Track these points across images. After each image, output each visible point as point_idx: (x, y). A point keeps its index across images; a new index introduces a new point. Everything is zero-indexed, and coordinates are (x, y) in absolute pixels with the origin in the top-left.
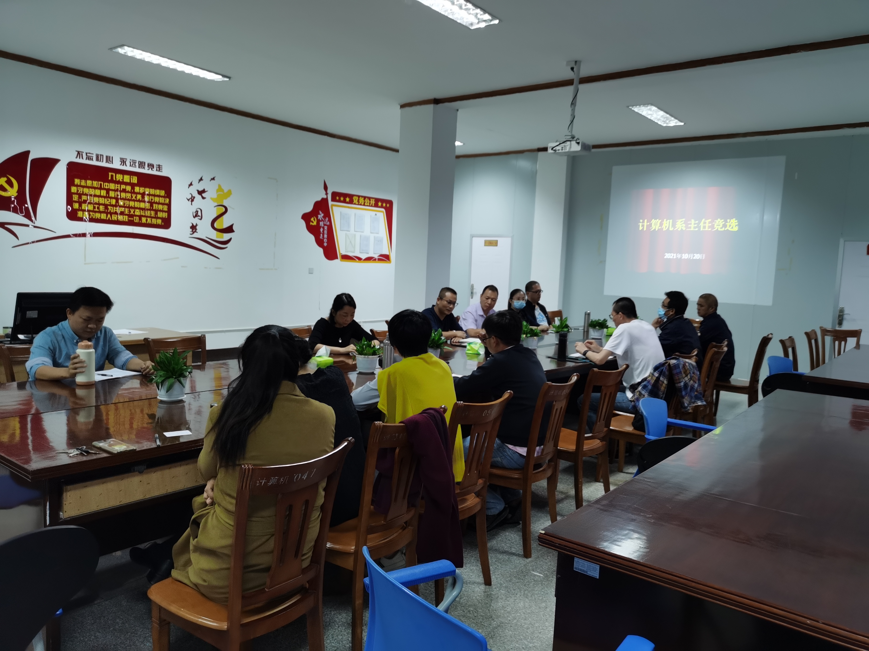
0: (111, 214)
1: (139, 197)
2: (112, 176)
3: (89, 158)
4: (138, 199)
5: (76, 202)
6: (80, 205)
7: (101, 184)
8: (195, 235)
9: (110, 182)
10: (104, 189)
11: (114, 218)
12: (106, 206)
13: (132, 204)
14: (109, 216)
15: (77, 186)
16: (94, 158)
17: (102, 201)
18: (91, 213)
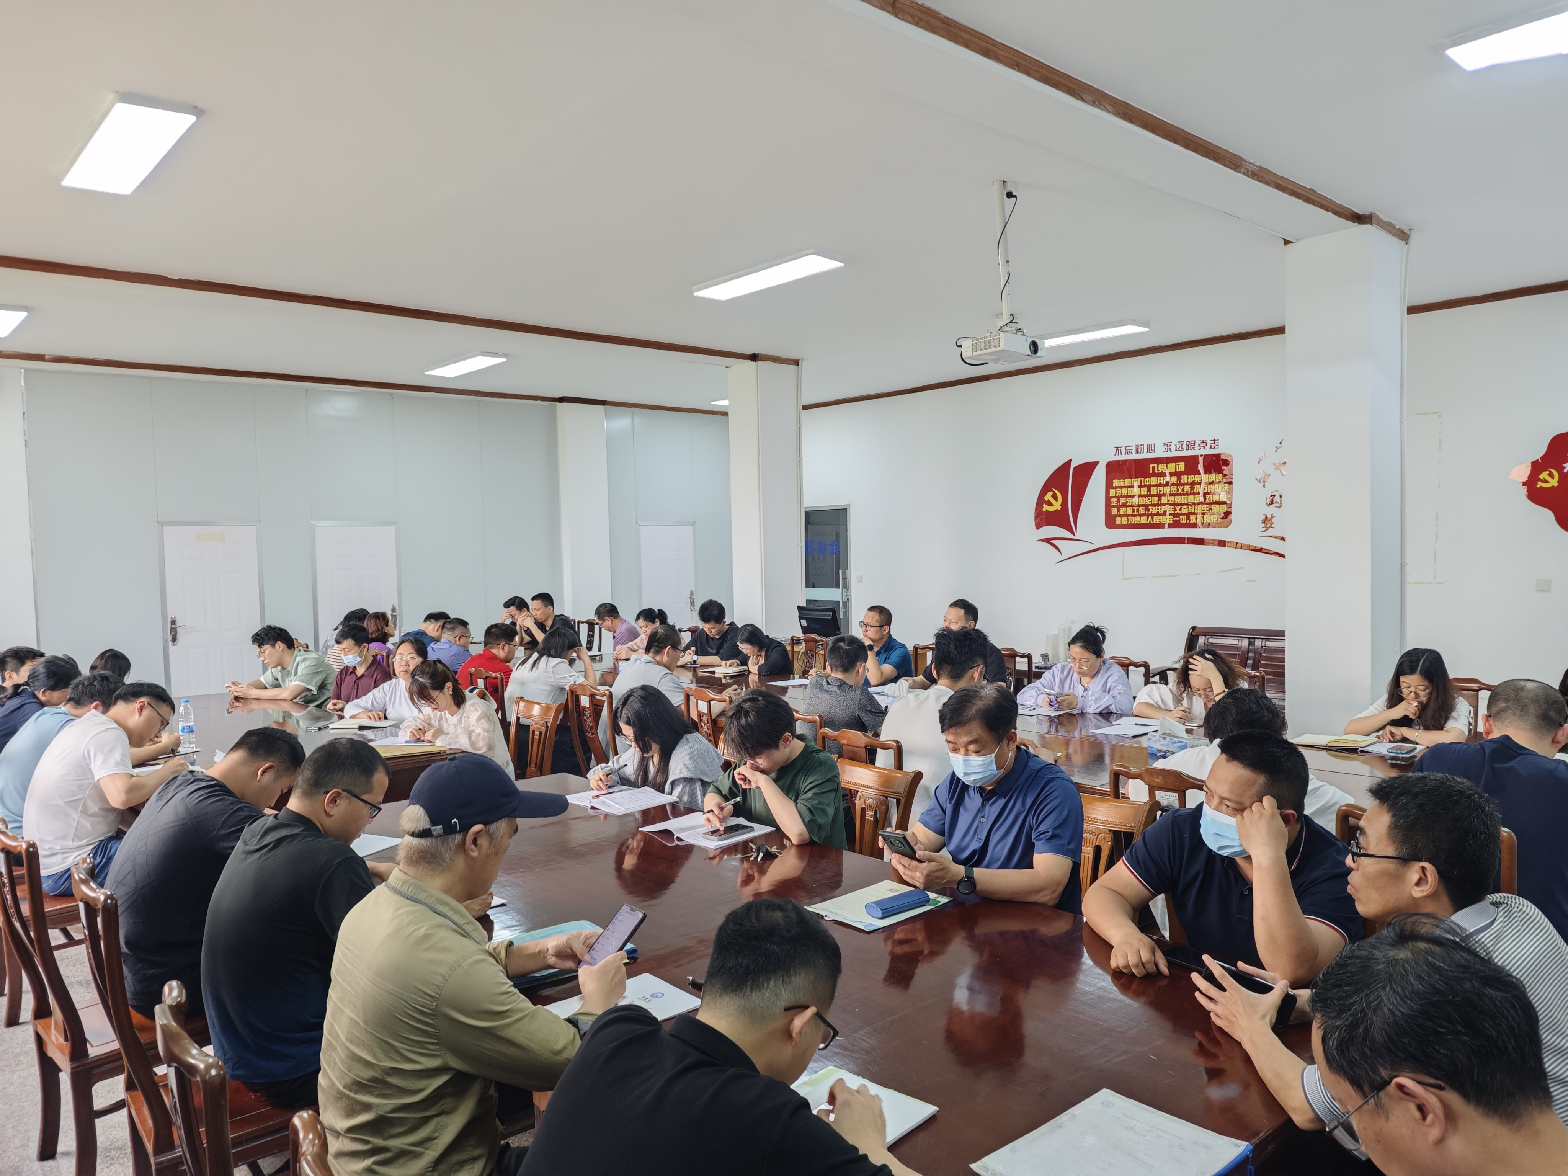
0: (1152, 515)
1: (1187, 488)
2: (1154, 468)
3: (1128, 453)
4: (1185, 490)
5: (1114, 507)
6: (1119, 511)
7: (1141, 481)
8: (1271, 532)
9: (1151, 476)
10: (1145, 486)
11: (1156, 520)
12: (1146, 506)
13: (1178, 499)
14: (1150, 517)
15: (1116, 488)
16: (1134, 452)
17: (1143, 501)
18: (1130, 518)
